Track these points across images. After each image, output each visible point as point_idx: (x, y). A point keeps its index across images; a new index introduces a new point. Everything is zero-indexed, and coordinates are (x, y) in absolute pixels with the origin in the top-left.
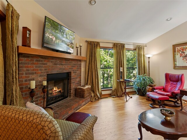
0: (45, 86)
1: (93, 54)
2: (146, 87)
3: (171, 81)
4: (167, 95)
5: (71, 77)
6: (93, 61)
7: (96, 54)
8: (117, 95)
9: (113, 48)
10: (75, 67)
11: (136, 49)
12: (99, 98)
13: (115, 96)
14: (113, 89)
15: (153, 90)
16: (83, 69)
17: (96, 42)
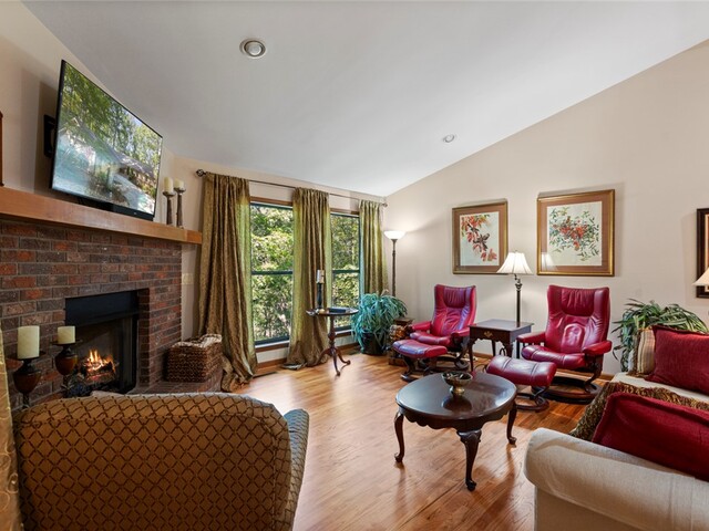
0: (66, 346)
1: (226, 222)
2: (388, 328)
3: (448, 305)
4: (441, 343)
5: (147, 308)
6: (226, 249)
7: (238, 223)
8: (306, 361)
9: (291, 204)
10: (161, 268)
11: (358, 213)
12: (250, 376)
13: (297, 363)
14: (292, 342)
15: (406, 335)
16: (186, 278)
17: (234, 178)
